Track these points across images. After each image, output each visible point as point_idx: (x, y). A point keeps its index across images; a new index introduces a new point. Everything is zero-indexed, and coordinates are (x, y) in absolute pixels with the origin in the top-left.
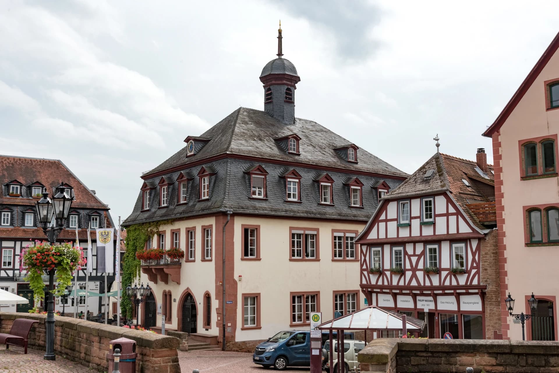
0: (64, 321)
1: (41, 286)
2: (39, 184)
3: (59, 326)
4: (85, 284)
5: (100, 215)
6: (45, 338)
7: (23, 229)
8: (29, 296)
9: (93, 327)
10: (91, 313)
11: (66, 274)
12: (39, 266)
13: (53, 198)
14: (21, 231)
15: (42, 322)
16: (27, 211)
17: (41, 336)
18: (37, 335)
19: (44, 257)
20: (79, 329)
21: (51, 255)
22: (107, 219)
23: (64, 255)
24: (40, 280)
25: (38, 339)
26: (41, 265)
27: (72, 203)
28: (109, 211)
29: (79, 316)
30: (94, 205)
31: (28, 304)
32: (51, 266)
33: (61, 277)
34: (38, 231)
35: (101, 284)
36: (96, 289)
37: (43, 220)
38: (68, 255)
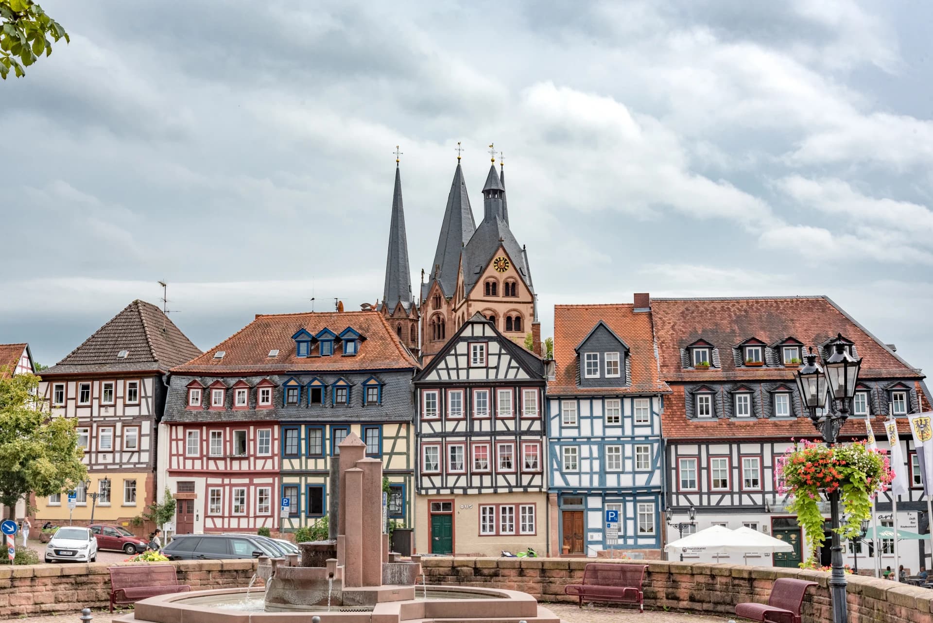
0: (862, 583)
1: (818, 520)
2: (793, 341)
3: (854, 593)
4: (891, 516)
5: (908, 390)
6: (831, 613)
7: (772, 422)
8: (793, 539)
9: (918, 596)
10: (906, 570)
11: (860, 499)
12: (810, 486)
13: (826, 363)
14: (771, 425)
15: (822, 586)
16: (777, 391)
17: (822, 610)
18: (816, 607)
19: (818, 469)
20: (891, 599)
21: (830, 465)
22: (922, 396)
23: (854, 464)
24: (815, 510)
25: (818, 615)
26: (814, 484)
27: (859, 368)
28: (924, 380)
29: (884, 575)
30: (897, 372)
31: (792, 552)
32: (831, 485)
33: (851, 505)
34: (800, 424)
35: (920, 516)
36: (913, 525)
37: (811, 403)
38: (861, 464)
